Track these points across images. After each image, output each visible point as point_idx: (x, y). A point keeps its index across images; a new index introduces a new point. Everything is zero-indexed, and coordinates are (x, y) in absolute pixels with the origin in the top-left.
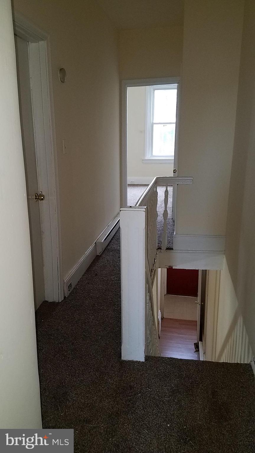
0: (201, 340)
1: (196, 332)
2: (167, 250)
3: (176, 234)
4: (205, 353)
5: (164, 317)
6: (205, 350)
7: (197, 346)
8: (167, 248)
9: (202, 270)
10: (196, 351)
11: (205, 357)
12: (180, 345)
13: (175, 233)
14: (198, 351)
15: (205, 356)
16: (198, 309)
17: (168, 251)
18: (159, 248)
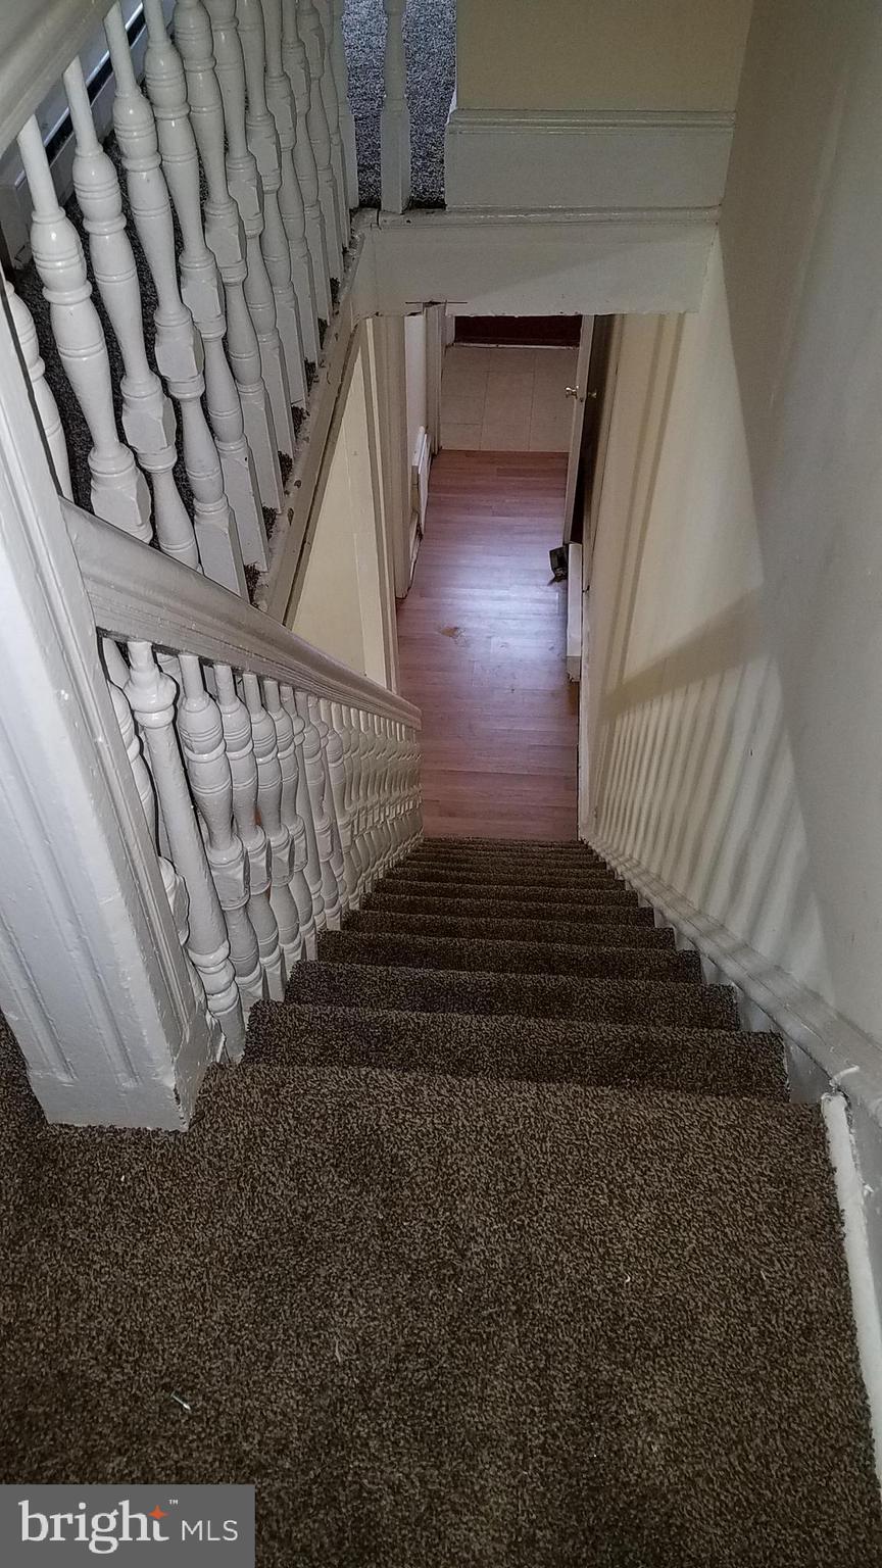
0: (576, 534)
1: (562, 499)
2: (410, 216)
3: (459, 110)
4: (588, 587)
5: (440, 449)
6: (589, 581)
7: (559, 560)
8: (412, 198)
9: (596, 316)
10: (557, 579)
11: (588, 607)
12: (499, 561)
13: (453, 107)
14: (565, 577)
15: (588, 600)
16: (575, 413)
17: (419, 217)
18: (370, 202)
